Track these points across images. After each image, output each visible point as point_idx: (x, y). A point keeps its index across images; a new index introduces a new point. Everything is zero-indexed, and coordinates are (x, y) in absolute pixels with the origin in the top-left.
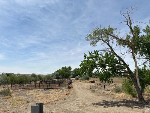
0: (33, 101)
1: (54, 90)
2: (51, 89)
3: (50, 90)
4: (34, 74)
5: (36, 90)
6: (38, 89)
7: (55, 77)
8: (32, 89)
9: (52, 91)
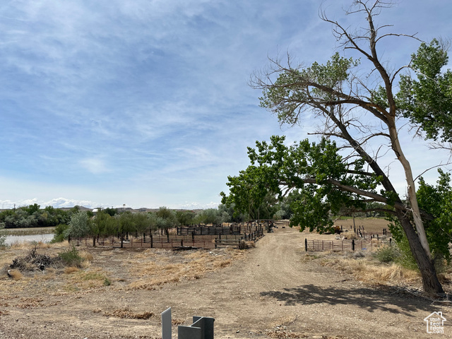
0: (123, 281)
1: (199, 252)
2: (190, 248)
3: (186, 252)
4: (165, 210)
5: (152, 251)
6: (158, 251)
7: (226, 216)
8: (142, 250)
9: (192, 254)
